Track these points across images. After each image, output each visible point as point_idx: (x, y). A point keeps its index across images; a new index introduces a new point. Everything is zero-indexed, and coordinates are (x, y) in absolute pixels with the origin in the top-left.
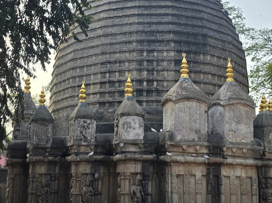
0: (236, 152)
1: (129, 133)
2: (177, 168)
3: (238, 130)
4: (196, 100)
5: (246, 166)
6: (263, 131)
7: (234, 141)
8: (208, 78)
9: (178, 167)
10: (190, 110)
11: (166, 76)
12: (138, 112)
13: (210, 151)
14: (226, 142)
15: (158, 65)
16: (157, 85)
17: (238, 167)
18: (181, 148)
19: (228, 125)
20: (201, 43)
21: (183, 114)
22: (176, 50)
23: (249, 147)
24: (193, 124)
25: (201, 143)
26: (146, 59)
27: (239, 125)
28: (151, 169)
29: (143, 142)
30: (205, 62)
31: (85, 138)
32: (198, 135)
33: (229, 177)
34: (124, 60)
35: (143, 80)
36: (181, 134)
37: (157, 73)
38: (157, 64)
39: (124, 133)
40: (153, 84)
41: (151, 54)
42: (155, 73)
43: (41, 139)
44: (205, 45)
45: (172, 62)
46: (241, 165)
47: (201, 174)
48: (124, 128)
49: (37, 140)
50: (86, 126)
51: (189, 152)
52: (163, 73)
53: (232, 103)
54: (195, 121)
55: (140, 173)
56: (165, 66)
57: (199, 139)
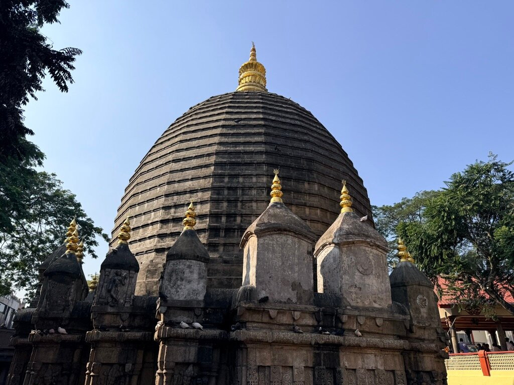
0: (365, 324)
1: (178, 290)
2: (258, 355)
3: (364, 285)
4: (293, 234)
5: (383, 349)
6: (406, 291)
7: (360, 305)
8: (316, 214)
9: (260, 352)
10: (282, 249)
11: (255, 208)
12: (198, 254)
13: (318, 321)
14: (346, 307)
15: (243, 195)
16: (241, 221)
17: (369, 351)
18: (267, 316)
19: (347, 277)
20: (305, 168)
21: (271, 256)
22: (269, 174)
23: (386, 316)
24: (288, 272)
25: (303, 306)
26: (227, 185)
27: (365, 277)
28: (216, 355)
29: (202, 305)
30: (311, 193)
31: (114, 301)
32: (297, 293)
33: (355, 370)
34: (196, 189)
35: (221, 214)
36: (267, 290)
37: (242, 205)
38: (242, 192)
39: (169, 288)
40: (235, 220)
41: (235, 180)
42: (239, 204)
43: (55, 304)
44: (310, 171)
45: (264, 191)
46: (375, 347)
47: (303, 365)
48: (170, 280)
49: (47, 306)
50: (117, 281)
51: (281, 322)
52: (250, 204)
53: (351, 240)
54: (291, 268)
55: (194, 364)
56: (254, 195)
57: (299, 299)
